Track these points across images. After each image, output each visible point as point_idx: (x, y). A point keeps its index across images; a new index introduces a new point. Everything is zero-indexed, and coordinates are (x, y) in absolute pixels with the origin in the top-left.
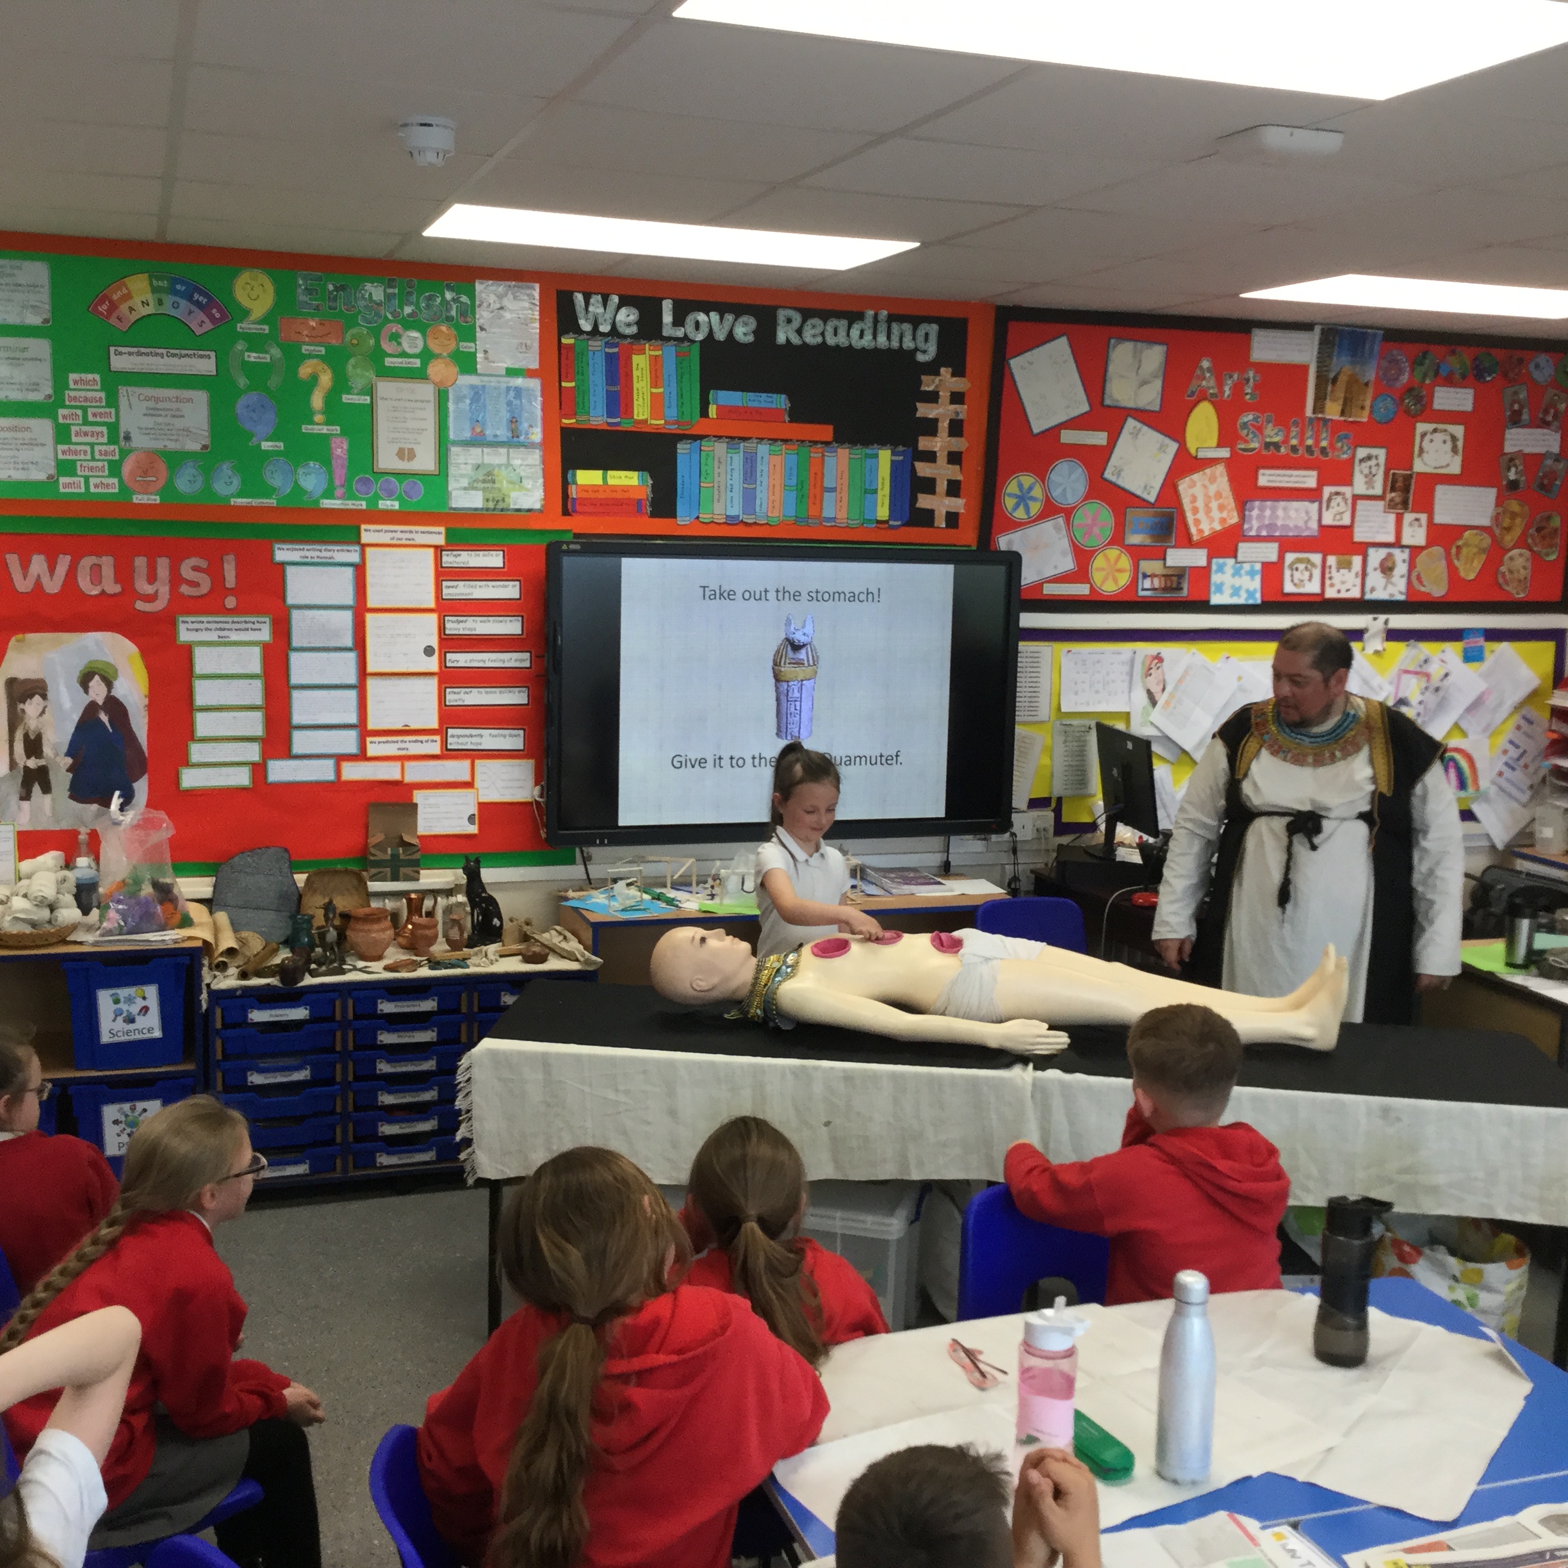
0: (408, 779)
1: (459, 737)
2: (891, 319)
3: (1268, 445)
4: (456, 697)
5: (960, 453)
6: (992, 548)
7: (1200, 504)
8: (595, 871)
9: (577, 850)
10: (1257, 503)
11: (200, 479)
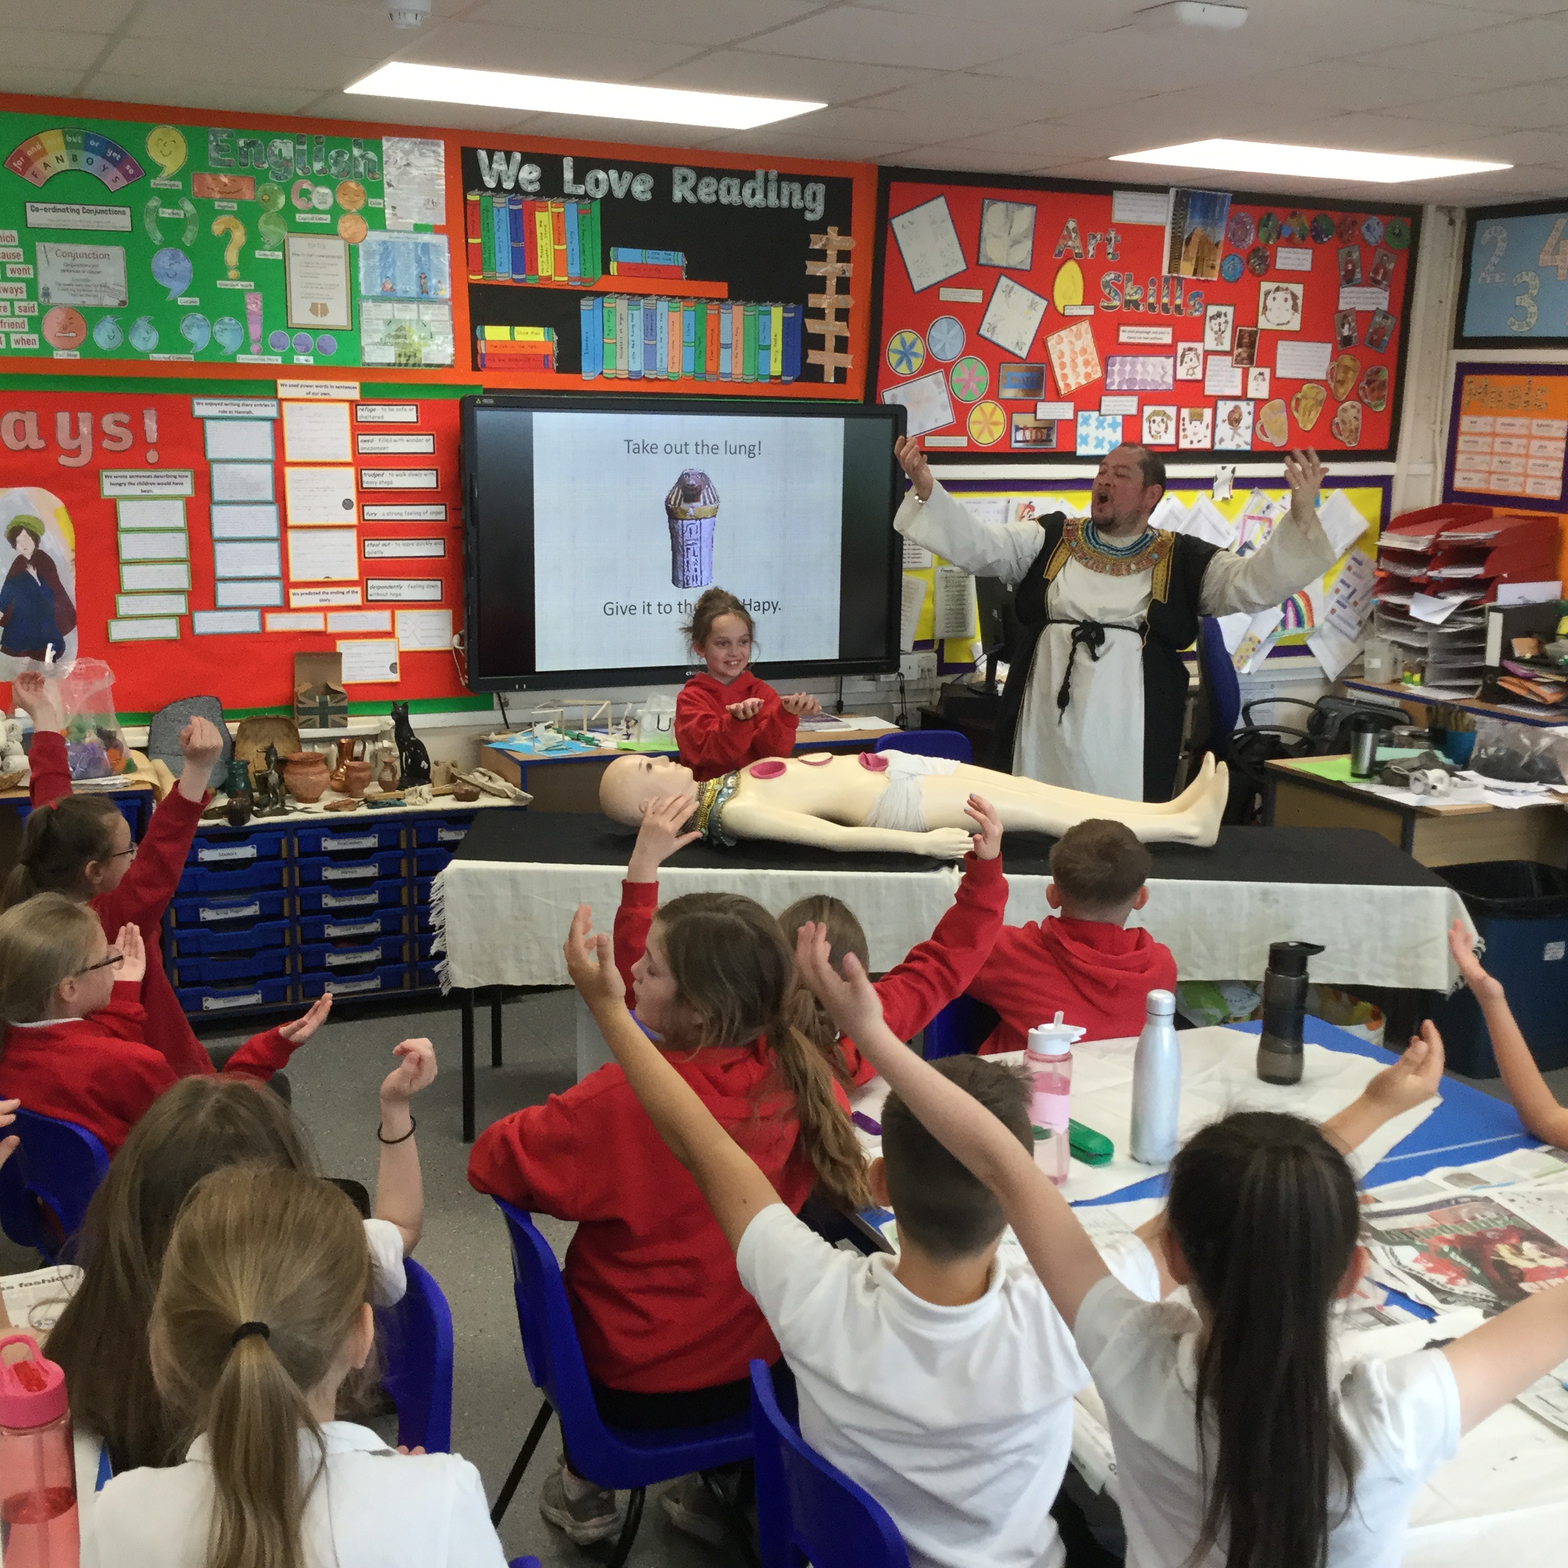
0: (331, 629)
1: (379, 587)
2: (781, 178)
3: (1128, 303)
4: (375, 549)
5: (847, 310)
6: (878, 402)
7: (1067, 359)
8: (513, 716)
9: (495, 695)
10: (1118, 359)
11: (119, 335)
